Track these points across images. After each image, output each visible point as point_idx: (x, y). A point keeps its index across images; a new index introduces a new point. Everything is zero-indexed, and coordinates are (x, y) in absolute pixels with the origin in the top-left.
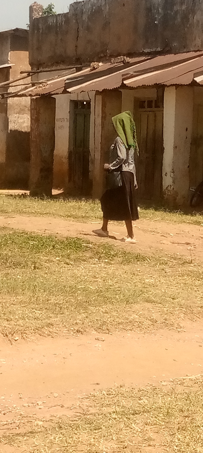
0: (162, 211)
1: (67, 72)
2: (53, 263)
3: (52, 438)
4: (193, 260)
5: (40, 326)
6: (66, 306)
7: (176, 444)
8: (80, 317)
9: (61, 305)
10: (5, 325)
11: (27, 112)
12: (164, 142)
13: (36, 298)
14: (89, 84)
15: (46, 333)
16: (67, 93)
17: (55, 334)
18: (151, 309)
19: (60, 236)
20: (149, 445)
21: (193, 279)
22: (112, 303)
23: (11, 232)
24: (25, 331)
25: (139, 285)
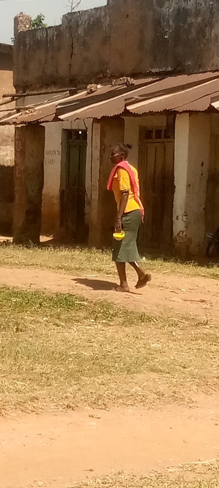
0: (173, 262)
1: (58, 96)
2: (39, 324)
4: (208, 321)
5: (23, 401)
6: (54, 377)
8: (71, 390)
9: (48, 375)
11: (10, 143)
12: (175, 179)
13: (18, 367)
14: (86, 110)
15: (30, 408)
16: (58, 121)
17: (40, 410)
18: (157, 380)
19: (49, 292)
21: (209, 343)
22: (110, 372)
24: (4, 407)
25: (143, 351)
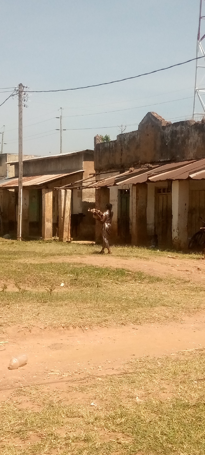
0: (172, 252)
1: (116, 173)
2: (108, 283)
3: (107, 388)
4: (190, 280)
5: (100, 321)
6: (115, 309)
7: (180, 391)
8: (124, 315)
9: (113, 309)
10: (80, 321)
11: (93, 197)
12: (172, 212)
13: (98, 305)
14: (129, 180)
15: (104, 325)
16: (116, 185)
17: (109, 326)
18: (165, 310)
19: (112, 268)
20: (164, 392)
22: (142, 307)
23: (84, 266)
24: (91, 324)
25: (158, 296)
